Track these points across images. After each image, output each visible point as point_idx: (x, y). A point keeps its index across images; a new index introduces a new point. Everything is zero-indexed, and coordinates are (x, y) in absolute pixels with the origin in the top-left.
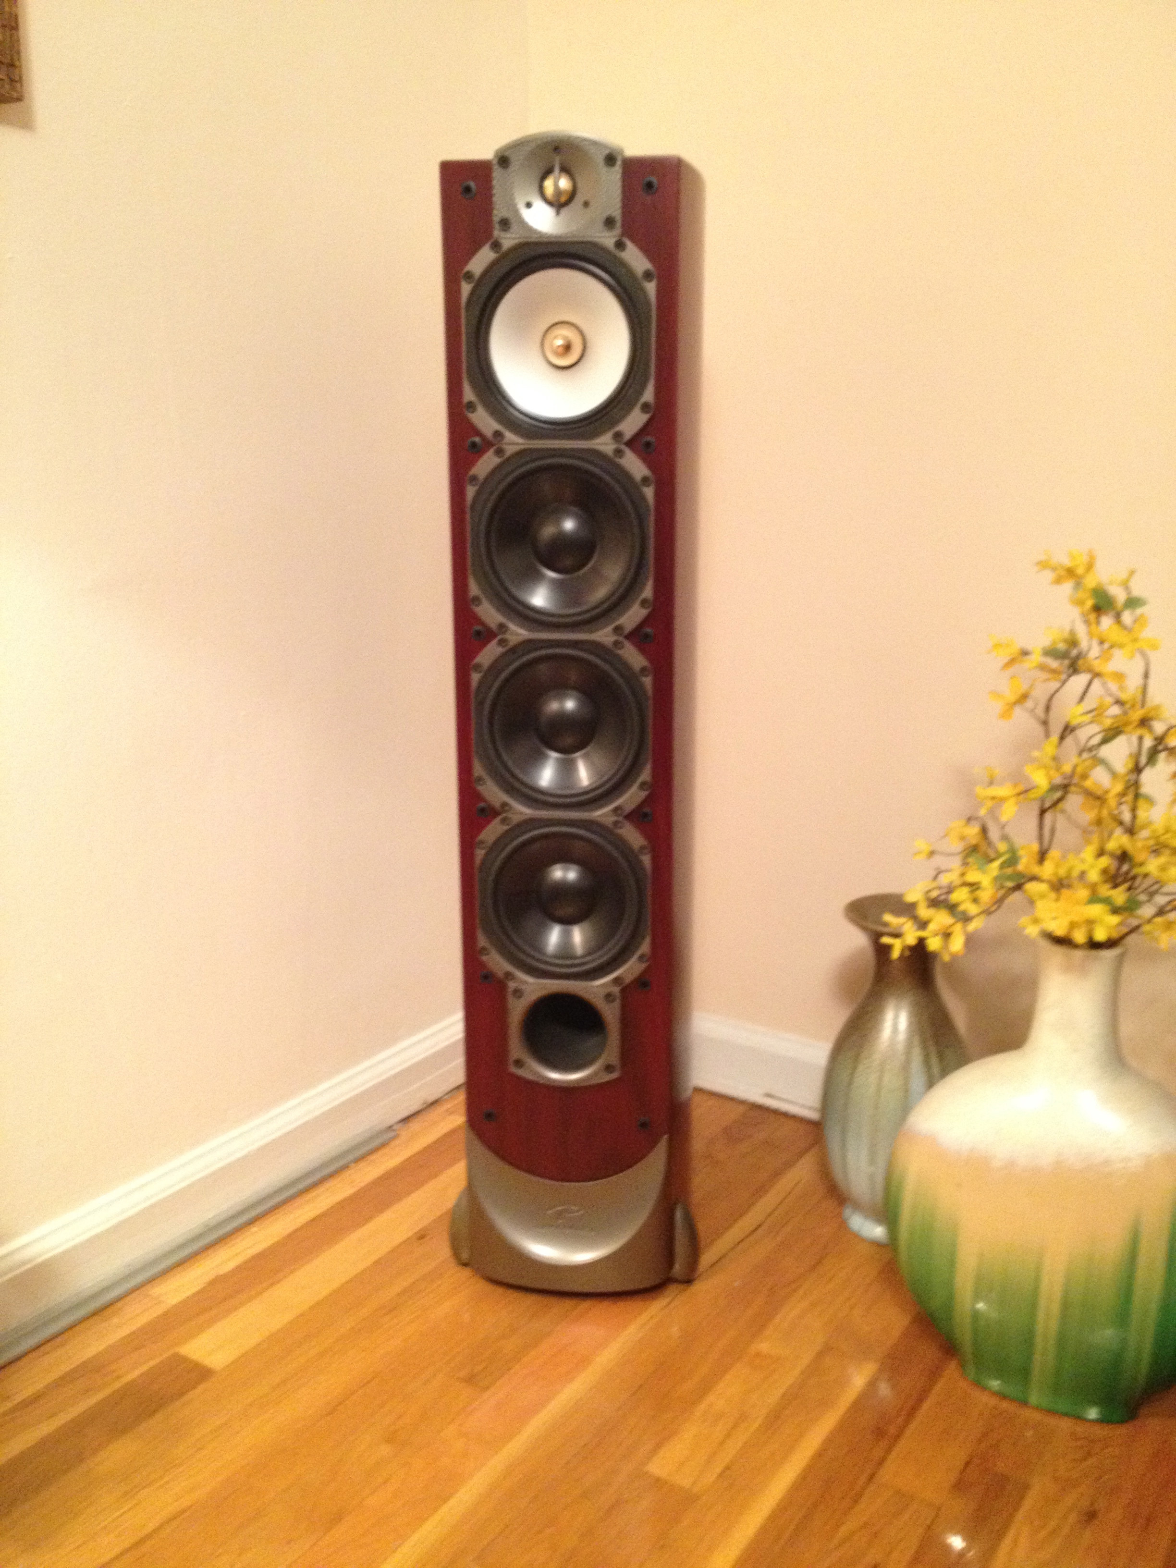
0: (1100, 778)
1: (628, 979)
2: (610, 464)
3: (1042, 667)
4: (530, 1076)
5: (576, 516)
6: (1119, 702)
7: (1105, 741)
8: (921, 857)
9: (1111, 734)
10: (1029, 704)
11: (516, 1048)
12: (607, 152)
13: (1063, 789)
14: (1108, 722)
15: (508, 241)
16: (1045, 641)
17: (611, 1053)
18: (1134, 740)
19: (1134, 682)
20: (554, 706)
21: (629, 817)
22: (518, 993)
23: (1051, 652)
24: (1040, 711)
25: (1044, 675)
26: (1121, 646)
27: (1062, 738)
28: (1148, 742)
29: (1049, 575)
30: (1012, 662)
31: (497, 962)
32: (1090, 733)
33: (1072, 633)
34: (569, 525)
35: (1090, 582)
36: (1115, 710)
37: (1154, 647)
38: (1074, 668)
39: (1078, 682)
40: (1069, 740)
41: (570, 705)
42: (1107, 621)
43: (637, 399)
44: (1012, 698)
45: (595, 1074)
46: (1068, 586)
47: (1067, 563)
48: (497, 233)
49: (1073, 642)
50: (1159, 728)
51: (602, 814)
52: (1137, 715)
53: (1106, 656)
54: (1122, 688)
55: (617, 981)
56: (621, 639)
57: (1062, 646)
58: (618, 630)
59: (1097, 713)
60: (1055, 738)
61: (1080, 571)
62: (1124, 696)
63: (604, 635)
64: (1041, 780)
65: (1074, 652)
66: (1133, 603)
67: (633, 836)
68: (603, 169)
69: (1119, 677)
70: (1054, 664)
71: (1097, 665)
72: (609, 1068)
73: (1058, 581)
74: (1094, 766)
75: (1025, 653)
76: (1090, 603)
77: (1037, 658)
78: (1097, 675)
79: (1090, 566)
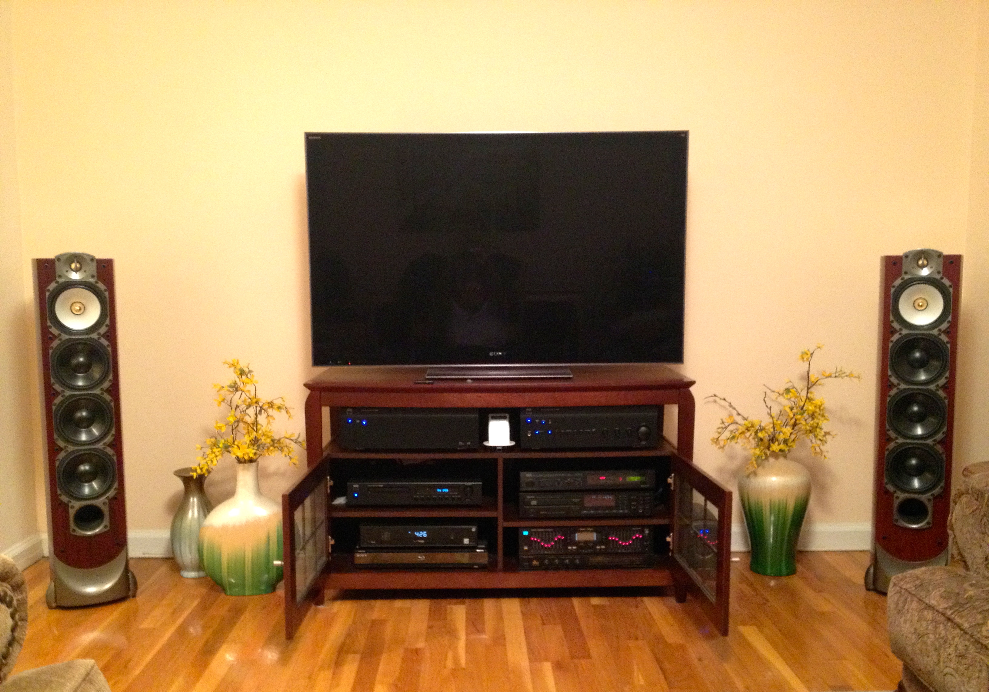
0: (247, 419)
1: (110, 497)
2: (97, 341)
3: (229, 391)
4: (78, 535)
5: (84, 357)
6: (250, 398)
7: (247, 408)
8: (198, 450)
9: (249, 406)
10: (226, 401)
11: (72, 526)
12: (91, 258)
13: (238, 421)
14: (247, 403)
15: (61, 280)
16: (229, 384)
17: (106, 521)
18: (255, 407)
19: (253, 393)
20: (79, 415)
21: (109, 446)
22: (72, 507)
23: (230, 386)
24: (229, 403)
25: (229, 393)
26: (248, 383)
27: (236, 409)
28: (258, 409)
29: (227, 366)
30: (220, 390)
31: (64, 498)
32: (243, 407)
33: (235, 381)
34: (81, 359)
35: (238, 367)
36: (249, 400)
37: (257, 383)
38: (237, 390)
39: (239, 393)
40: (238, 409)
41: (84, 414)
42: (244, 377)
43: (104, 323)
44: (220, 400)
45: (102, 530)
46: (232, 369)
47: (231, 362)
48: (57, 279)
49: (236, 383)
50: (261, 404)
51: (100, 446)
52: (254, 400)
53: (245, 386)
54: (250, 394)
55: (107, 498)
56: (103, 392)
57: (233, 385)
58: (102, 389)
59: (244, 402)
60: (234, 410)
61: (235, 364)
62: (250, 397)
63: (97, 391)
64: (232, 420)
65: (236, 386)
66: (250, 372)
67: (110, 451)
68: (90, 262)
69: (249, 391)
70: (231, 390)
71: (243, 389)
72: (105, 527)
73: (230, 367)
74: (245, 415)
75: (223, 387)
76: (239, 373)
77: (227, 388)
78: (244, 391)
79: (238, 363)
